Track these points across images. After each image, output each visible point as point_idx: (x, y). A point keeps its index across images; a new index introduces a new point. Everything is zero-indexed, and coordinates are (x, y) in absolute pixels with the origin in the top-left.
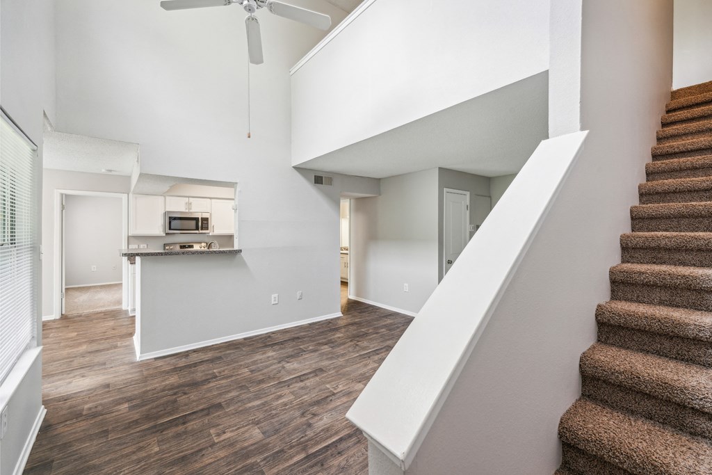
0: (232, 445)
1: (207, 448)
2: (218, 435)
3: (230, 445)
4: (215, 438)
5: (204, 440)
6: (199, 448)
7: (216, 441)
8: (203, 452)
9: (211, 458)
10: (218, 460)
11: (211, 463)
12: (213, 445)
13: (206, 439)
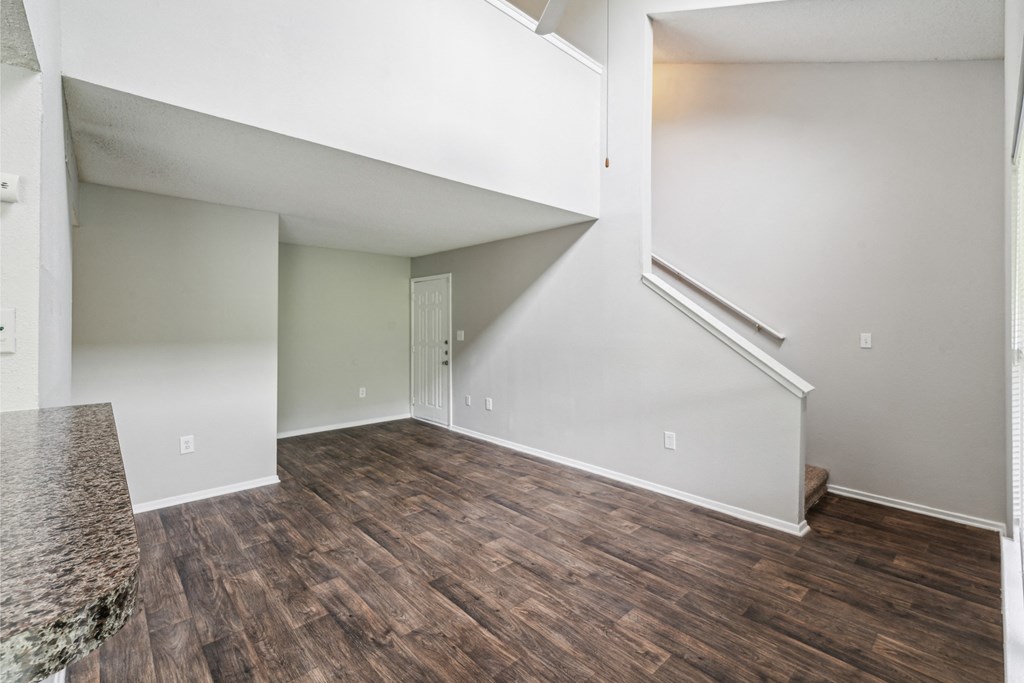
0: (664, 636)
1: (686, 661)
2: (655, 658)
3: (667, 637)
4: (664, 660)
5: (677, 672)
6: (691, 669)
7: (669, 655)
8: (696, 661)
9: (698, 646)
10: (697, 638)
11: (706, 643)
12: (677, 656)
13: (672, 669)
